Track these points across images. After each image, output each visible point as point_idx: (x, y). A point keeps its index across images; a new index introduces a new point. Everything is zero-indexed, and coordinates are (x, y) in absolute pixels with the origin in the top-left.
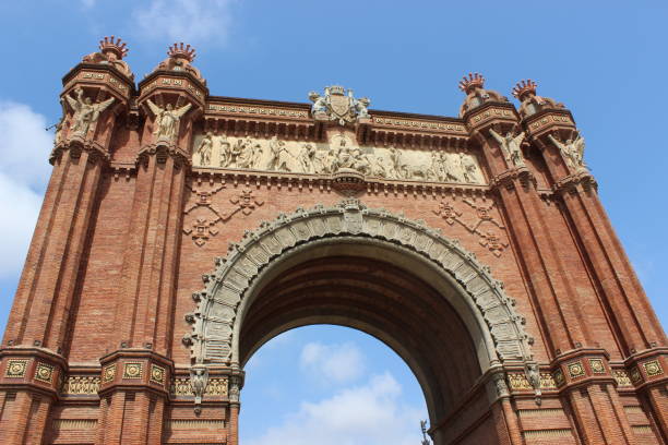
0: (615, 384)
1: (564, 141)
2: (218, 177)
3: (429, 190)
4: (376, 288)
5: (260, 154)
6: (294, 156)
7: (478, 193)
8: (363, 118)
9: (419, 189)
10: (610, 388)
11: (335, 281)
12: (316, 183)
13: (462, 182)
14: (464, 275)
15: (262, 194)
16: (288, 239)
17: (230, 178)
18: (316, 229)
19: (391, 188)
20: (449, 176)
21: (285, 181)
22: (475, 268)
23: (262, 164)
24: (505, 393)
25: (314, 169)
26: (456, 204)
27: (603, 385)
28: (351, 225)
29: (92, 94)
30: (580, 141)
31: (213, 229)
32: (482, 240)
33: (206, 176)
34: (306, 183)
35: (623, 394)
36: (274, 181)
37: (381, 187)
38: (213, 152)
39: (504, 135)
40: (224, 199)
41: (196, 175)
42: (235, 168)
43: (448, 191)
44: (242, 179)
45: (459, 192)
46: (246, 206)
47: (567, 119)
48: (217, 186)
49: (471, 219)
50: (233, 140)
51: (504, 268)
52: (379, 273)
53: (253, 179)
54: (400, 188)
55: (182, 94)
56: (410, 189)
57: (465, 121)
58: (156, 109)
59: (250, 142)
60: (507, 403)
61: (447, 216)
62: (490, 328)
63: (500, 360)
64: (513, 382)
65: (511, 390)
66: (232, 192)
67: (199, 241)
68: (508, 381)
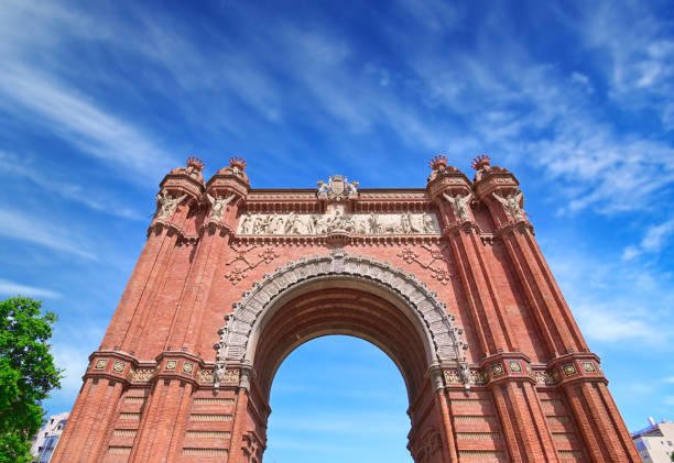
0: (533, 383)
1: (505, 196)
2: (252, 240)
3: (396, 240)
4: (365, 309)
5: (278, 224)
6: (304, 224)
7: (434, 240)
8: (353, 195)
9: (389, 240)
10: (527, 385)
11: (338, 305)
12: (316, 241)
13: (422, 234)
14: (417, 299)
15: (279, 250)
16: (294, 278)
17: (260, 240)
18: (312, 271)
19: (368, 241)
20: (413, 230)
21: (295, 241)
22: (424, 293)
24: (441, 386)
25: (317, 232)
26: (415, 249)
27: (520, 382)
28: (335, 267)
30: (520, 195)
31: (245, 274)
32: (434, 274)
33: (244, 240)
34: (309, 241)
35: (539, 390)
36: (288, 241)
37: (361, 240)
38: (248, 225)
39: (455, 196)
40: (254, 254)
41: (237, 241)
42: (262, 234)
43: (411, 240)
44: (267, 241)
45: (419, 240)
46: (268, 258)
47: (510, 180)
48: (251, 246)
49: (426, 258)
50: (264, 217)
51: (446, 294)
52: (364, 299)
53: (274, 241)
54: (375, 241)
55: (230, 189)
56: (382, 240)
57: (426, 191)
58: (212, 200)
59: (276, 217)
60: (442, 393)
61: (408, 258)
62: (433, 337)
63: (440, 361)
64: (447, 378)
65: (444, 383)
66: (260, 249)
67: (235, 282)
68: (443, 377)
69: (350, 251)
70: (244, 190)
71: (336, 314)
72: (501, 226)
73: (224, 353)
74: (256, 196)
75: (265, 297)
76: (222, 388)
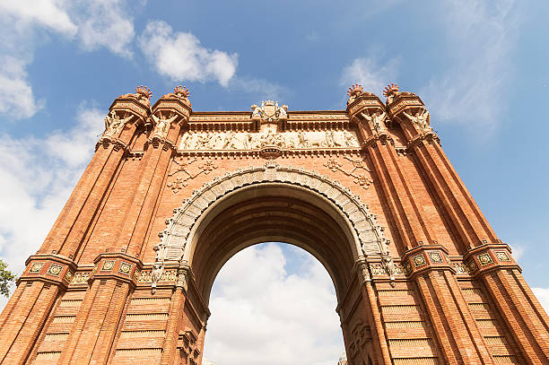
0: (453, 273)
2: (193, 155)
3: (322, 153)
4: (296, 216)
5: (218, 141)
6: (240, 140)
7: (355, 152)
9: (315, 153)
10: (447, 273)
11: (271, 213)
12: (251, 154)
13: (344, 147)
14: (341, 201)
15: (218, 162)
17: (200, 155)
18: (248, 179)
19: (297, 153)
20: (336, 145)
21: (232, 154)
22: (348, 196)
23: (219, 147)
24: (368, 279)
25: (252, 147)
26: (339, 160)
27: (441, 271)
28: (270, 176)
29: (121, 114)
30: (426, 114)
31: (185, 183)
32: (356, 180)
33: (186, 155)
34: (245, 154)
35: (460, 279)
36: (226, 154)
37: (291, 153)
38: (190, 142)
39: (371, 115)
40: (194, 166)
41: (179, 155)
43: (334, 152)
44: (207, 155)
45: (341, 152)
46: (208, 169)
47: (417, 102)
48: (192, 159)
49: (349, 168)
50: (204, 135)
51: (370, 196)
52: (294, 206)
53: (213, 155)
54: (303, 153)
55: (174, 111)
56: (309, 153)
57: (347, 112)
60: (369, 286)
61: (333, 167)
62: (358, 235)
63: (366, 256)
64: (373, 271)
65: (371, 276)
66: (201, 162)
67: (176, 190)
68: (369, 270)
69: (281, 162)
70: (187, 112)
71: (269, 222)
72: (412, 138)
73: (162, 254)
74: (197, 118)
75: (203, 203)
76: (159, 288)
